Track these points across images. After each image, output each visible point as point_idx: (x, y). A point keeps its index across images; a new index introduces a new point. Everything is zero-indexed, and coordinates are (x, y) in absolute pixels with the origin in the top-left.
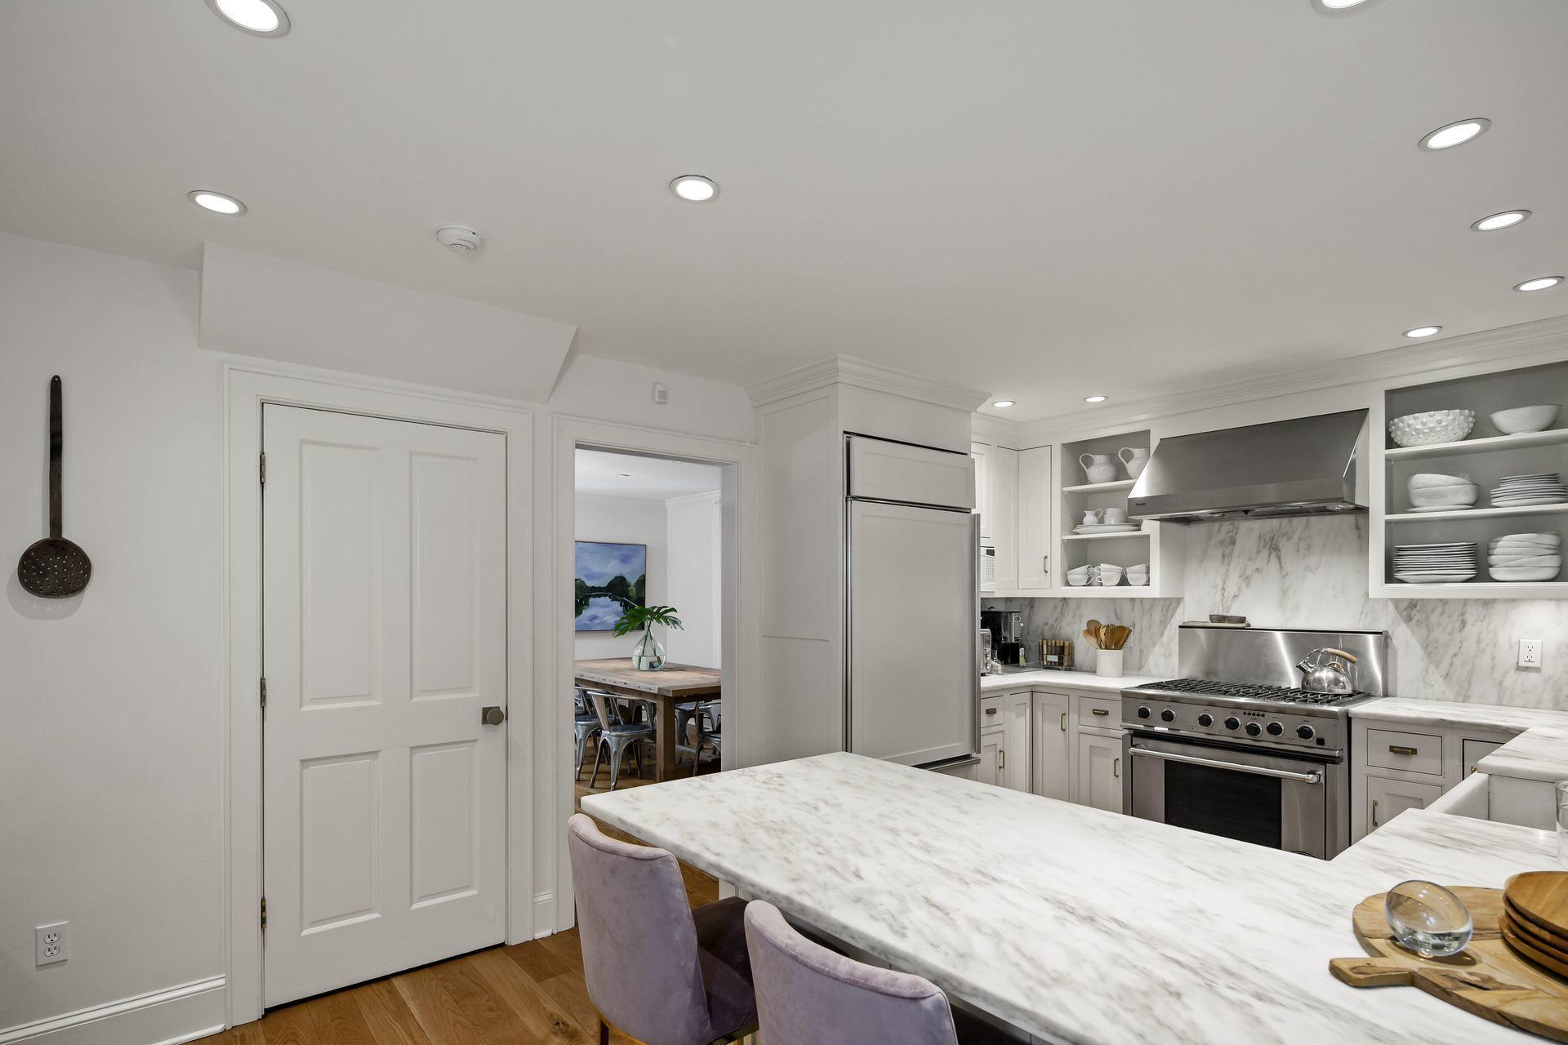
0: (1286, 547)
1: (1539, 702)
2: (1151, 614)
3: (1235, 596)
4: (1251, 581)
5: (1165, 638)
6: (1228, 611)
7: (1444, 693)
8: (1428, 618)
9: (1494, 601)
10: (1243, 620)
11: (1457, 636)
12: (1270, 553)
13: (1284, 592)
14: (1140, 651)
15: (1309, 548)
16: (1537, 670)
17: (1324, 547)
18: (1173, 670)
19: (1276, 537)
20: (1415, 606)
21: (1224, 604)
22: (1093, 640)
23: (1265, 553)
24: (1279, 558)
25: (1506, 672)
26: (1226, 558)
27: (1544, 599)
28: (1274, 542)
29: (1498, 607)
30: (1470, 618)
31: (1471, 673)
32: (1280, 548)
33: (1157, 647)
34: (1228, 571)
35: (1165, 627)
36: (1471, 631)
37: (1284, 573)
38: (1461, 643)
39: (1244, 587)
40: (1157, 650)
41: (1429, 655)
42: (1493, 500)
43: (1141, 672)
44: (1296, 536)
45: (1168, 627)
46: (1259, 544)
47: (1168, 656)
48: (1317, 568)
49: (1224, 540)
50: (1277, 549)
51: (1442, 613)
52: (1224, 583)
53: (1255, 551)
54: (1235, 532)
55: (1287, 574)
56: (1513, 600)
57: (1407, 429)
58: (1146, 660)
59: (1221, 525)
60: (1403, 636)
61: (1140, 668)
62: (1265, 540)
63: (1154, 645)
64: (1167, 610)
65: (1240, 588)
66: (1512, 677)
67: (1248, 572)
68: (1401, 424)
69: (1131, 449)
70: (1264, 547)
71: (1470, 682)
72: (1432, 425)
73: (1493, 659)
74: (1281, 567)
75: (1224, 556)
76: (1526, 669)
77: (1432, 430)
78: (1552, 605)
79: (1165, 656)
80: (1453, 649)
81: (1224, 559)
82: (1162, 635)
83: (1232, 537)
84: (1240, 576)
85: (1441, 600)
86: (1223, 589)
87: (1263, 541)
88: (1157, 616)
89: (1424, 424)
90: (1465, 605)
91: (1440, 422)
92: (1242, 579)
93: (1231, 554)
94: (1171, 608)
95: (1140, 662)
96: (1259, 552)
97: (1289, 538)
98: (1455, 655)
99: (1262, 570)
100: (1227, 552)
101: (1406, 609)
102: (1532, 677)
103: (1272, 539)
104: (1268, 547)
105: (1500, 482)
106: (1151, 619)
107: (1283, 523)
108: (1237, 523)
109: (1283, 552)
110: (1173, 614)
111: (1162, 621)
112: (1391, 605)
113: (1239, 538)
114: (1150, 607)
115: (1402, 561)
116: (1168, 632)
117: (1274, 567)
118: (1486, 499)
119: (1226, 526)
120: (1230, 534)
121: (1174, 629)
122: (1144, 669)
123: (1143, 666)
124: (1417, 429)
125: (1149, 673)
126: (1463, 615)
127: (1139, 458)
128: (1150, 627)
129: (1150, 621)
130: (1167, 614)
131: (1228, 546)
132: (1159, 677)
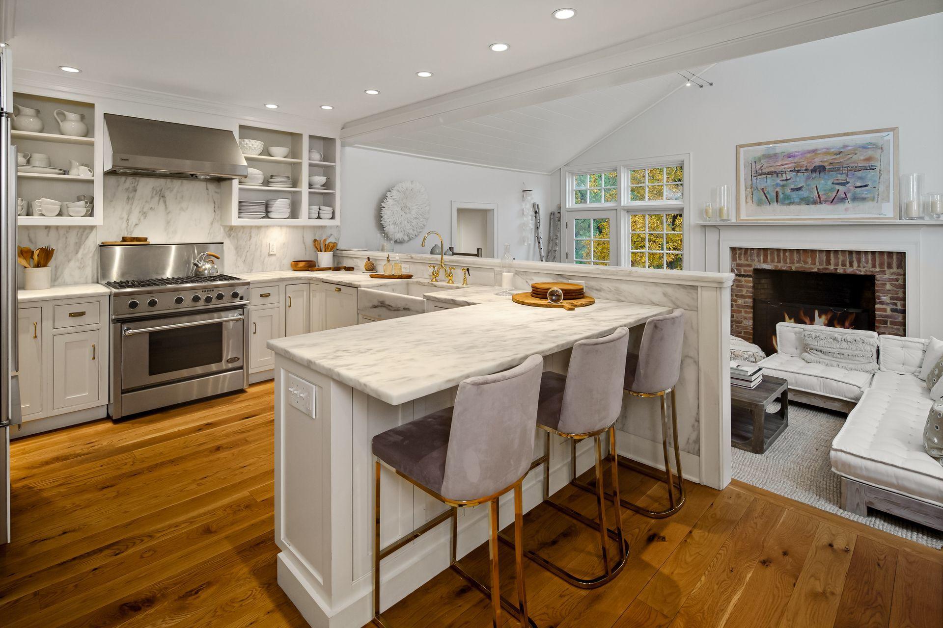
0: (169, 196)
1: (275, 268)
2: (66, 238)
3: (136, 225)
4: (147, 215)
5: (80, 255)
6: (131, 234)
7: (243, 269)
8: (237, 235)
9: (261, 226)
10: (146, 239)
11: (248, 242)
12: (160, 199)
13: (168, 222)
14: (56, 267)
15: (182, 197)
16: (275, 255)
17: (191, 198)
18: (86, 278)
19: (163, 189)
20: (232, 229)
21: (129, 230)
22: (23, 262)
23: (157, 198)
24: (165, 202)
25: (265, 257)
26: (130, 201)
27: (276, 226)
28: (162, 192)
29: (263, 230)
30: (253, 235)
31: (253, 259)
32: (166, 195)
33: (72, 262)
34: (131, 208)
35: (80, 247)
36: (253, 240)
38: (250, 246)
39: (142, 218)
40: (73, 264)
41: (237, 253)
42: (270, 184)
43: (56, 283)
44: (175, 190)
45: (83, 247)
46: (153, 193)
47: (82, 268)
48: (187, 209)
49: (129, 188)
50: (164, 197)
51: (243, 233)
52: (128, 216)
53: (150, 197)
54: (136, 183)
55: (169, 212)
56: (267, 226)
57: (247, 146)
58: (62, 272)
59: (127, 178)
60: (228, 243)
61: (56, 280)
62: (156, 191)
63: (69, 261)
64: (82, 235)
65: (140, 219)
66: (267, 258)
67: (145, 210)
68: (243, 143)
69: (66, 113)
70: (155, 195)
71: (253, 263)
72: (255, 146)
73: (261, 252)
74: (166, 208)
75: (128, 198)
76: (272, 255)
77: (255, 148)
78: (279, 229)
79: (79, 268)
80: (247, 249)
81: (128, 200)
82: (77, 253)
83: (134, 187)
84: (140, 212)
85: (242, 226)
86: (128, 220)
87: (155, 191)
88: (73, 238)
89: (253, 145)
90: (251, 229)
91: (258, 146)
92: (141, 214)
93: (133, 198)
94: (85, 233)
95: (56, 276)
96: (152, 197)
97: (171, 191)
98: (247, 251)
99: (154, 209)
100: (131, 196)
101: (228, 231)
102: (273, 258)
103: (161, 190)
104: (158, 195)
105: (272, 177)
106: (66, 242)
107: (167, 182)
108: (137, 178)
109: (167, 199)
110: (87, 238)
111: (76, 243)
112: (222, 229)
113: (139, 188)
114: (66, 233)
115: (243, 207)
116: (84, 250)
117: (162, 206)
118: (266, 183)
119: (130, 180)
120: (133, 185)
121: (89, 247)
122: (60, 280)
123: (58, 278)
124: (250, 147)
125: (64, 282)
126: (250, 233)
127: (73, 121)
128: (66, 247)
129: (66, 243)
130: (84, 237)
131: (131, 192)
132: (74, 284)
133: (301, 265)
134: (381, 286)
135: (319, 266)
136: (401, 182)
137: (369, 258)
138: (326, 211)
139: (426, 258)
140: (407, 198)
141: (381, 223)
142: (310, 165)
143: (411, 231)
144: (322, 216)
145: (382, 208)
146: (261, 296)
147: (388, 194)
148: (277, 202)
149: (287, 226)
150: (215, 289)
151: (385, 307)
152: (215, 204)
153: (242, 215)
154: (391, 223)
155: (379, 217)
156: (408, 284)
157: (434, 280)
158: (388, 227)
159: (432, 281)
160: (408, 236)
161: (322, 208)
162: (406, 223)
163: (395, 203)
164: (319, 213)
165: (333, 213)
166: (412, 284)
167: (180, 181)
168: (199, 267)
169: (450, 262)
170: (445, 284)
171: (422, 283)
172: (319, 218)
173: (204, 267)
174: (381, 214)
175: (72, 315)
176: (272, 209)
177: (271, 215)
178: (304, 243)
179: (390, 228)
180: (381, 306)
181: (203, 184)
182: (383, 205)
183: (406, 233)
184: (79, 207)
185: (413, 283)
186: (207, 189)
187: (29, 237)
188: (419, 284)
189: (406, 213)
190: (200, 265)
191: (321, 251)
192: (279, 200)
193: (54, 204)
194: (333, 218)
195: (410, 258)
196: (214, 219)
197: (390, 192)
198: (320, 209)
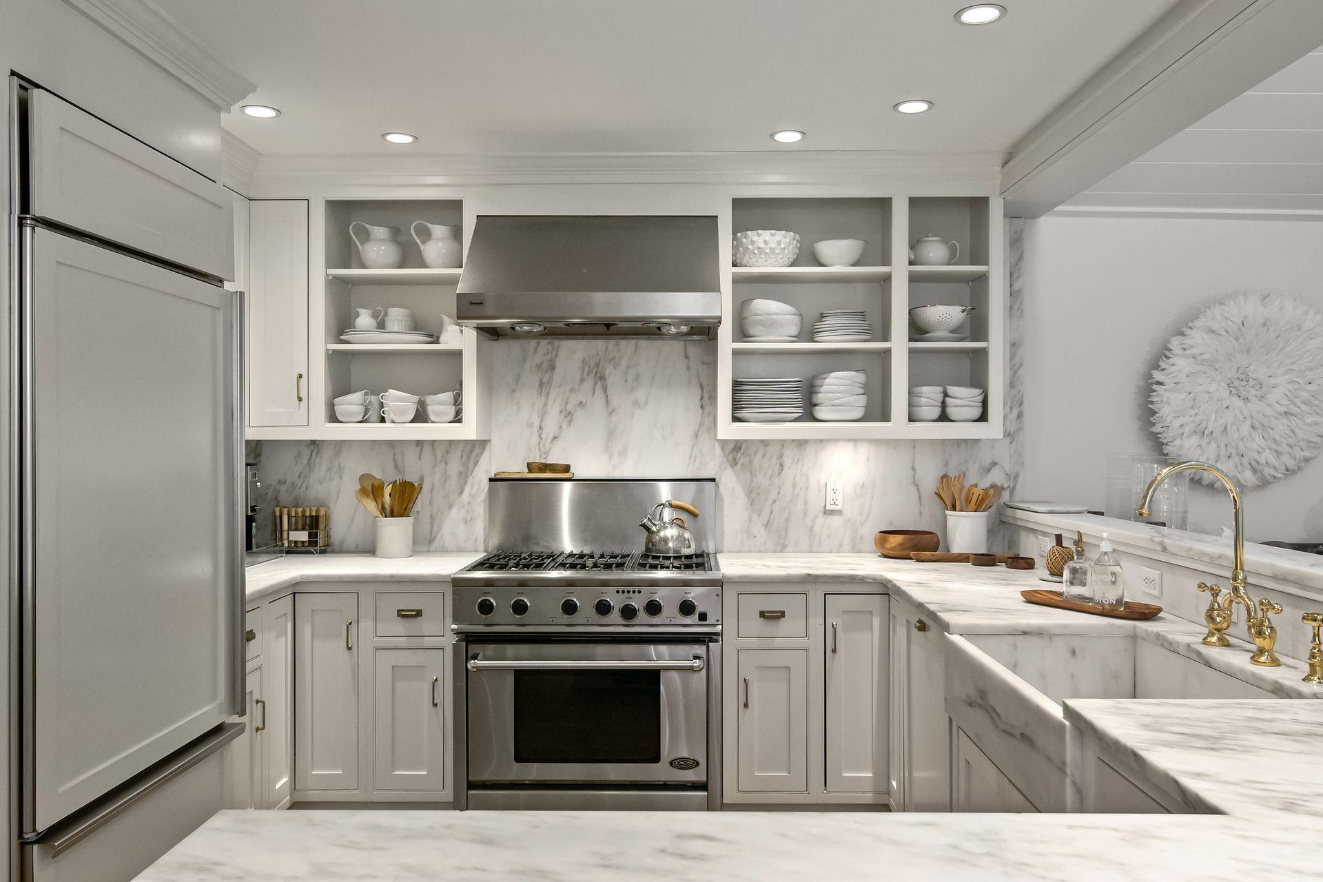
0: (613, 376)
1: (841, 547)
2: (446, 463)
3: (555, 438)
4: (574, 417)
5: (465, 496)
6: (545, 458)
7: (765, 543)
8: (751, 461)
10: (567, 468)
11: (776, 480)
12: (595, 384)
13: (611, 434)
14: (431, 517)
15: (637, 377)
16: (839, 512)
17: (653, 378)
18: (475, 541)
19: (601, 364)
20: (740, 448)
21: (542, 450)
22: (371, 506)
23: (590, 382)
24: (605, 389)
25: (816, 517)
26: (544, 388)
27: (841, 439)
28: (600, 368)
29: (810, 449)
30: (787, 460)
31: (787, 520)
32: (607, 375)
33: (455, 510)
34: (546, 405)
35: (466, 482)
36: (788, 473)
37: (610, 410)
38: (780, 487)
39: (565, 426)
40: (456, 514)
41: (752, 502)
42: (817, 335)
43: (433, 547)
44: (624, 363)
45: (470, 480)
46: (582, 372)
47: (469, 521)
48: (646, 403)
49: (541, 364)
50: (602, 378)
51: (764, 455)
52: (542, 421)
53: (577, 380)
54: (554, 353)
55: (613, 411)
56: (821, 441)
57: (750, 247)
58: (440, 528)
59: (538, 344)
60: (730, 483)
61: (431, 541)
62: (590, 367)
63: (450, 507)
64: (469, 458)
65: (561, 427)
66: (821, 520)
67: (570, 407)
68: (744, 240)
69: (430, 226)
70: (588, 374)
71: (786, 529)
72: (773, 245)
73: (806, 503)
74: (607, 402)
75: (541, 385)
76: (832, 512)
77: (772, 249)
80: (773, 496)
81: (542, 388)
82: (461, 493)
83: (551, 360)
84: (561, 412)
85: (762, 441)
86: (541, 428)
87: (586, 369)
88: (455, 466)
89: (766, 242)
90: (783, 446)
91: (779, 243)
92: (562, 415)
93: (549, 383)
94: (474, 455)
95: (431, 535)
96: (582, 381)
97: (617, 365)
98: (774, 502)
99: (585, 405)
100: (545, 379)
102: (836, 521)
103: (597, 365)
104: (593, 375)
105: (822, 316)
106: (446, 471)
107: (610, 345)
108: (556, 342)
109: (610, 381)
110: (476, 463)
111: (461, 473)
112: (718, 450)
113: (560, 363)
114: (445, 454)
115: (744, 397)
116: (472, 487)
117: (599, 400)
118: (808, 333)
119: (544, 344)
120: (549, 357)
121: (480, 481)
122: (436, 542)
123: (434, 538)
124: (759, 248)
125: (443, 547)
126: (781, 457)
127: (440, 239)
128: (445, 481)
129: (445, 474)
130: (471, 463)
131: (546, 372)
132: (458, 551)
133: (895, 540)
134: (1025, 633)
135: (948, 550)
136: (1221, 303)
137: (1059, 538)
138: (963, 398)
139: (1203, 554)
140: (1248, 352)
141: (1154, 429)
142: (914, 279)
143: (1268, 456)
144: (952, 412)
145: (1155, 387)
146: (762, 614)
147: (1175, 343)
148: (827, 380)
149: (871, 441)
150: (643, 589)
151: (986, 710)
152: (702, 389)
153: (743, 414)
154: (1187, 430)
155: (1148, 413)
156: (1134, 638)
157: (1214, 639)
158: (1178, 442)
159: (1205, 642)
160: (1254, 471)
161: (952, 390)
162: (1245, 430)
163: (1200, 368)
164: (944, 405)
165: (985, 404)
166: (1143, 639)
167: (633, 342)
168: (653, 532)
169: (1275, 578)
170: (1238, 660)
171: (1171, 644)
172: (944, 417)
173: (662, 534)
174: (1152, 403)
175: (402, 614)
176: (820, 397)
177: (820, 412)
178: (916, 485)
179: (1187, 446)
180: (981, 706)
181: (678, 345)
182: (1158, 376)
183: (1245, 461)
184: (440, 403)
185: (1148, 637)
186: (687, 357)
187: (394, 460)
188: (1162, 646)
189: (1246, 399)
190: (654, 529)
191: (954, 508)
192: (833, 374)
193: (401, 400)
194: (983, 418)
195: (1159, 548)
196: (702, 424)
197: (1182, 334)
198: (946, 395)
